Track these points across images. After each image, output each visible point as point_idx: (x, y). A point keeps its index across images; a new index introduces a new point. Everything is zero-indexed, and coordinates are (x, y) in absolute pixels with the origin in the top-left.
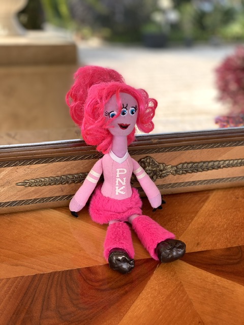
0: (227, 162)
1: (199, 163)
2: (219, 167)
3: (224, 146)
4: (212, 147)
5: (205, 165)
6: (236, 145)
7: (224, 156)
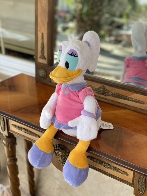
0: (132, 99)
1: (121, 95)
2: (128, 100)
3: (131, 92)
4: (126, 90)
5: (123, 96)
6: (136, 93)
7: (131, 96)
